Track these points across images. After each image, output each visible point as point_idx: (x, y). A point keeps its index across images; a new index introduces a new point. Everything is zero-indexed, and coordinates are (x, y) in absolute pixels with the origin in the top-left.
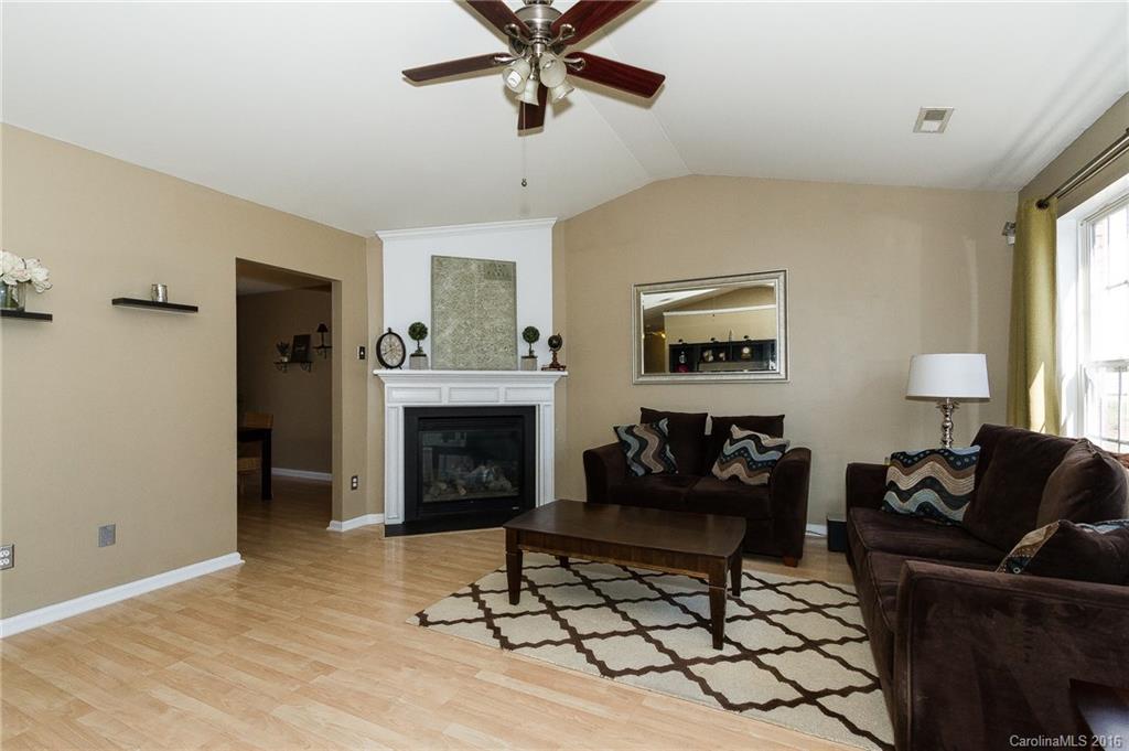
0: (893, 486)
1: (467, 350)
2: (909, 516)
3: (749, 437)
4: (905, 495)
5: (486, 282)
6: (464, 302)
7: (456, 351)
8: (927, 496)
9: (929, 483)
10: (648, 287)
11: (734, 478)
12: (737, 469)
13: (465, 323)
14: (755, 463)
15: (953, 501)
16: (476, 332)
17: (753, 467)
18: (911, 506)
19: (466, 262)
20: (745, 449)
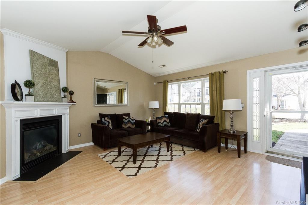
0: (159, 123)
1: (47, 94)
2: (163, 126)
3: (129, 118)
4: (162, 123)
5: (50, 67)
6: (44, 74)
7: (43, 94)
8: (165, 123)
9: (165, 121)
10: (98, 80)
11: (129, 127)
12: (129, 125)
13: (45, 83)
14: (132, 123)
15: (168, 123)
16: (49, 87)
17: (132, 124)
18: (163, 125)
19: (44, 57)
20: (129, 120)
